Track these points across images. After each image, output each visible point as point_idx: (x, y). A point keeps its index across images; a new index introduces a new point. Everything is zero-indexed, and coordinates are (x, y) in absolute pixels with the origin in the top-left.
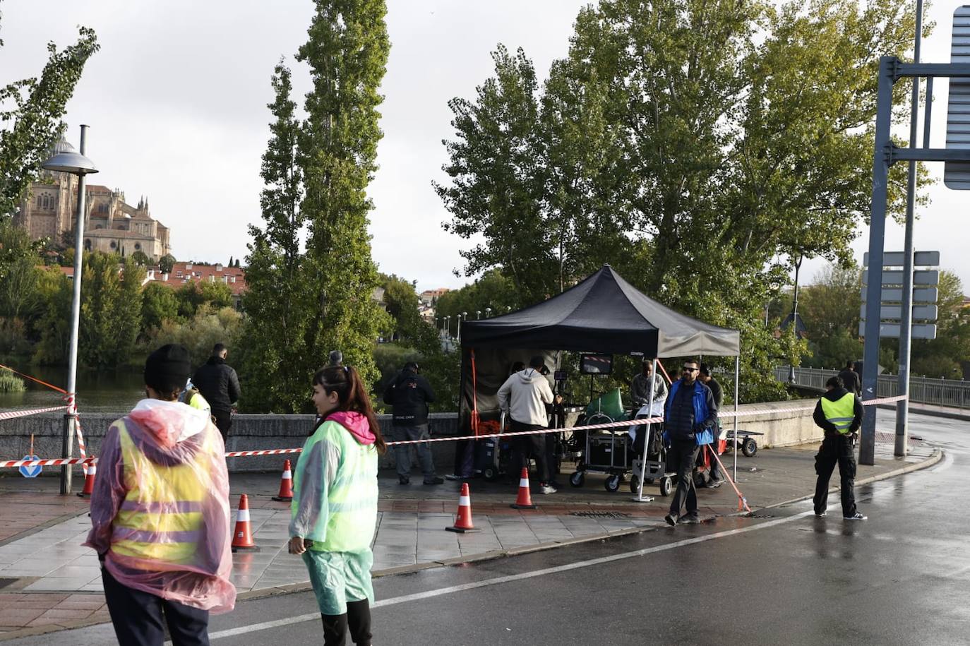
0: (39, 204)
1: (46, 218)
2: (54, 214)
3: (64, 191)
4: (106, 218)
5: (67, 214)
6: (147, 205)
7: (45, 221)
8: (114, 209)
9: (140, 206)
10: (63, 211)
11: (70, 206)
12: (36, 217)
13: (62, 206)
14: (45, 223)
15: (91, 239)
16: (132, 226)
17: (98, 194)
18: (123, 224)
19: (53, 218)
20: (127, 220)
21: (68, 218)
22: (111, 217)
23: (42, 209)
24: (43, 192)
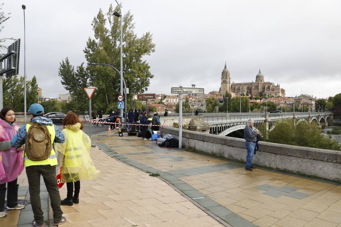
0: (255, 87)
2: (258, 88)
3: (260, 84)
4: (269, 89)
6: (279, 85)
7: (256, 90)
8: (271, 87)
9: (277, 85)
11: (261, 87)
12: (254, 90)
13: (260, 87)
15: (266, 93)
17: (268, 84)
19: (258, 90)
20: (274, 89)
21: (261, 89)
24: (256, 84)
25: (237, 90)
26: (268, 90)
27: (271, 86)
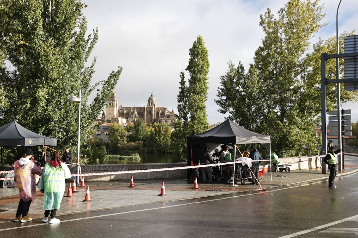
0: (148, 112)
1: (149, 116)
2: (151, 115)
3: (153, 109)
5: (154, 114)
6: (174, 111)
9: (172, 111)
10: (153, 114)
11: (155, 112)
12: (147, 116)
14: (149, 117)
15: (161, 120)
16: (170, 116)
17: (162, 109)
18: (168, 116)
19: (151, 116)
20: (169, 115)
21: (155, 115)
22: (165, 114)
23: (148, 114)
24: (149, 109)
25: (125, 115)
26: (163, 116)
27: (166, 112)
